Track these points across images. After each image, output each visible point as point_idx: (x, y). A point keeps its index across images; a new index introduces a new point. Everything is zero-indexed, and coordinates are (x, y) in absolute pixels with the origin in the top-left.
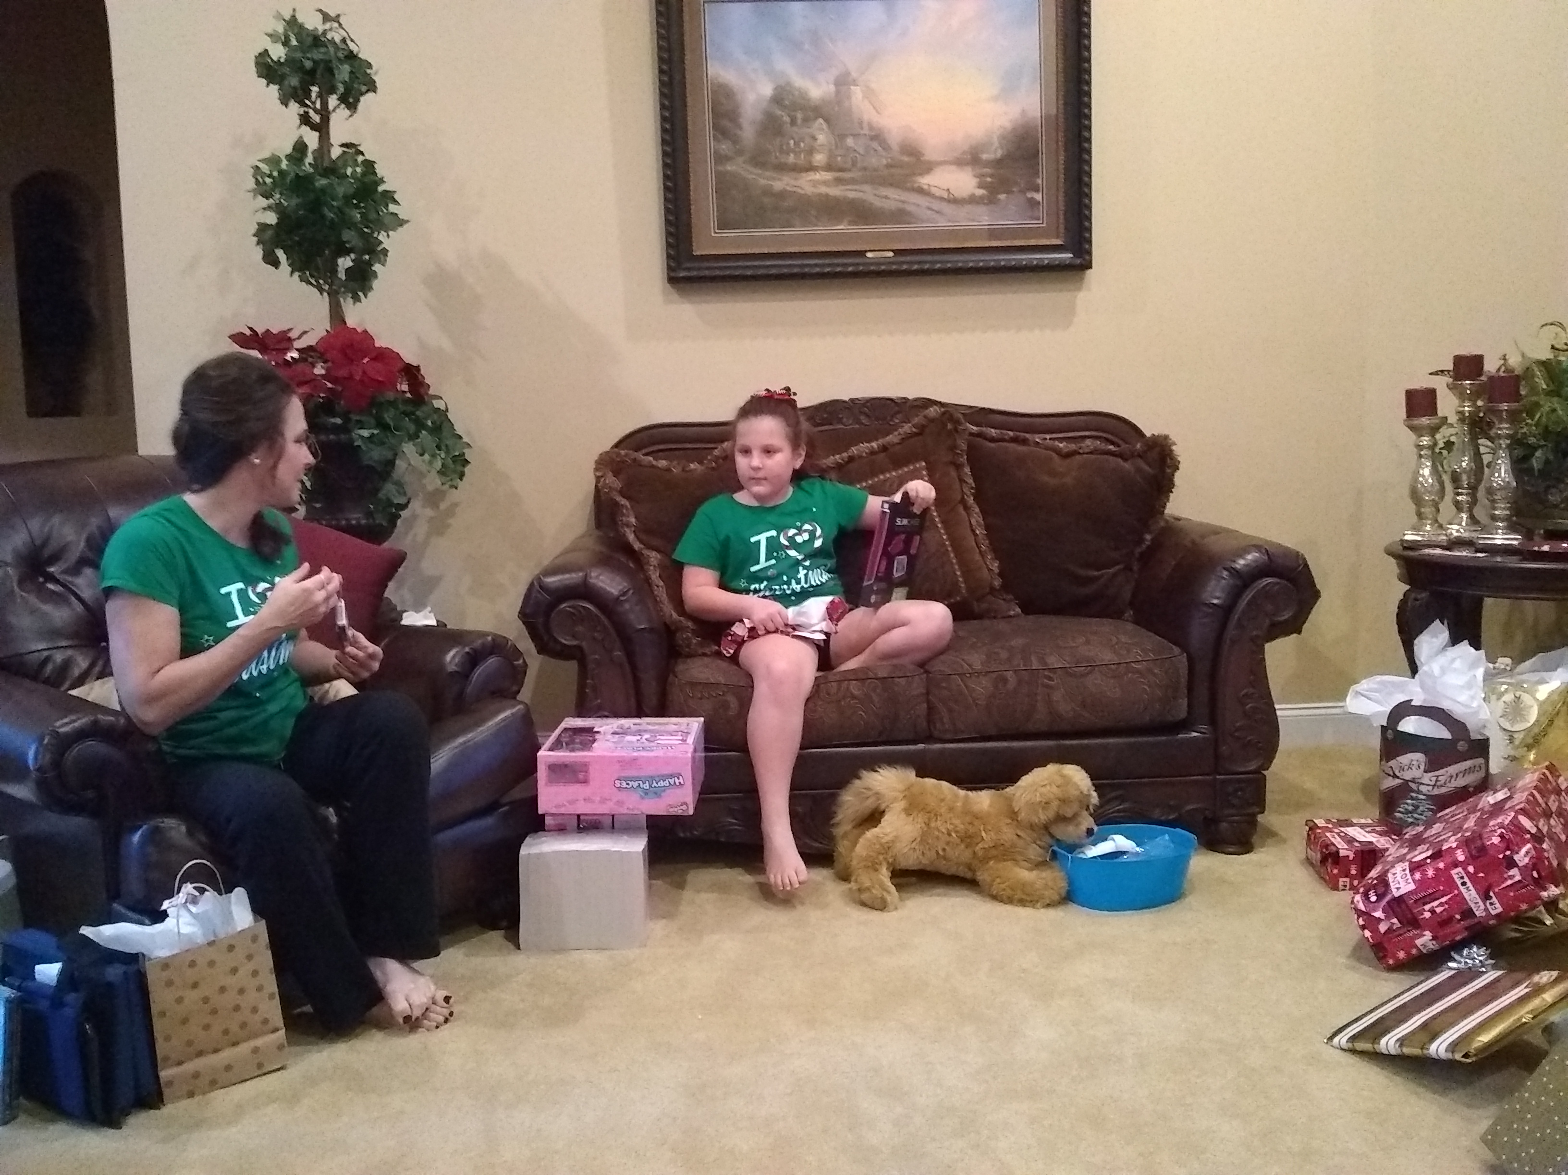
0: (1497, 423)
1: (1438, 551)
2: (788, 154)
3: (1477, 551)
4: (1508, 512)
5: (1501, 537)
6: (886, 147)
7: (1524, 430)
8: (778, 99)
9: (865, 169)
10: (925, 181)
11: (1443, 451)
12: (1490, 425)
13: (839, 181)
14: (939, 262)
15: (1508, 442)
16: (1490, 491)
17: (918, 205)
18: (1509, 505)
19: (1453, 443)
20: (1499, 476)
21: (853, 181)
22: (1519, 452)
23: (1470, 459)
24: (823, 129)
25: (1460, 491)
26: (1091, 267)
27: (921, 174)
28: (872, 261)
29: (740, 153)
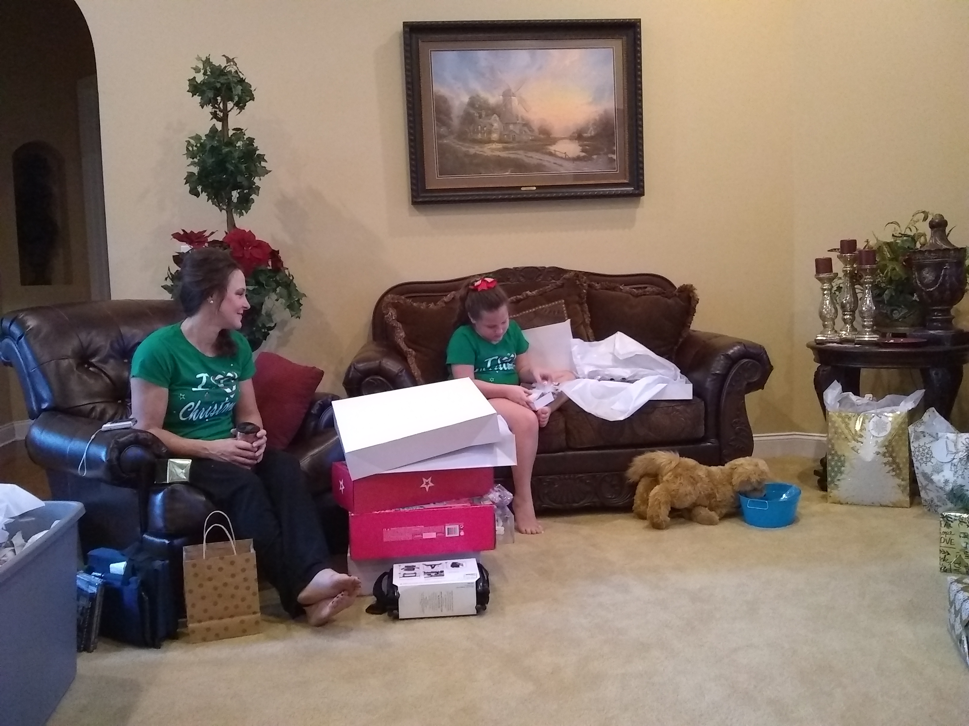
0: (864, 275)
1: (835, 345)
2: (477, 133)
3: (855, 344)
4: (871, 323)
5: (868, 336)
6: (532, 130)
7: (879, 280)
8: (472, 104)
9: (519, 142)
10: (552, 148)
11: (836, 292)
12: (861, 277)
13: (505, 149)
14: (561, 192)
15: (870, 285)
16: (861, 312)
17: (550, 162)
18: (872, 319)
19: (842, 287)
20: (866, 304)
21: (512, 149)
22: (877, 291)
23: (850, 296)
24: (496, 120)
25: (846, 313)
26: (644, 195)
27: (550, 145)
28: (525, 192)
29: (451, 133)
